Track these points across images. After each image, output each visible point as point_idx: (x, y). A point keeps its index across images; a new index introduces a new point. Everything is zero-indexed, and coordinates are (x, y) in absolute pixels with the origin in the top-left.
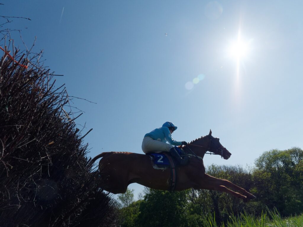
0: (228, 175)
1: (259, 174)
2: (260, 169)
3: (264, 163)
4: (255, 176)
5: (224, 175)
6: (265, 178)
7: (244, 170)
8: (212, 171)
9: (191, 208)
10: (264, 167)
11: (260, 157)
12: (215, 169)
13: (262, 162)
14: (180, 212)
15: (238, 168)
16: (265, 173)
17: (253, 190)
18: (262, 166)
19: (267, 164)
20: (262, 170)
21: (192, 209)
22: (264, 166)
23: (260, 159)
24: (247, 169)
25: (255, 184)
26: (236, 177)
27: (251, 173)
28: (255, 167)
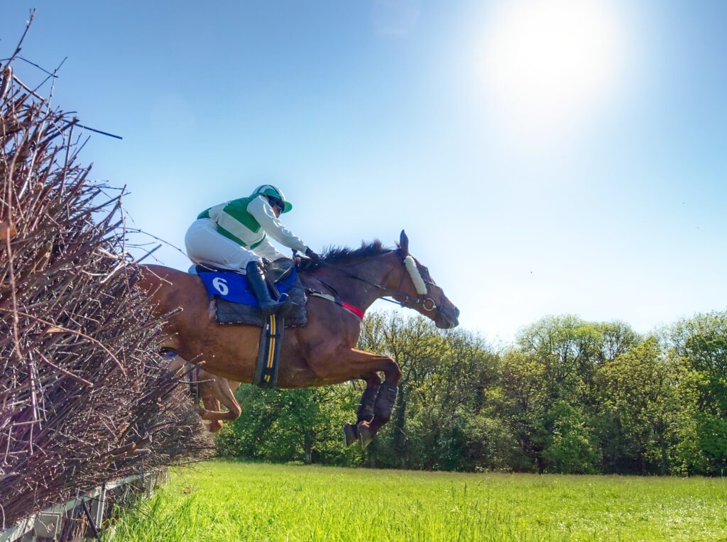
0: (447, 346)
1: (519, 361)
2: (523, 351)
3: (537, 341)
4: (507, 363)
5: (439, 344)
6: (529, 373)
7: (487, 344)
8: (414, 329)
9: (346, 396)
10: (533, 349)
11: (533, 325)
12: (424, 326)
13: (533, 337)
14: (321, 399)
15: (475, 336)
16: (534, 363)
17: (493, 392)
18: (531, 346)
19: (543, 343)
20: (527, 354)
21: (347, 400)
22: (536, 346)
23: (532, 328)
24: (494, 345)
25: (502, 382)
26: (464, 355)
27: (500, 356)
28: (514, 344)
